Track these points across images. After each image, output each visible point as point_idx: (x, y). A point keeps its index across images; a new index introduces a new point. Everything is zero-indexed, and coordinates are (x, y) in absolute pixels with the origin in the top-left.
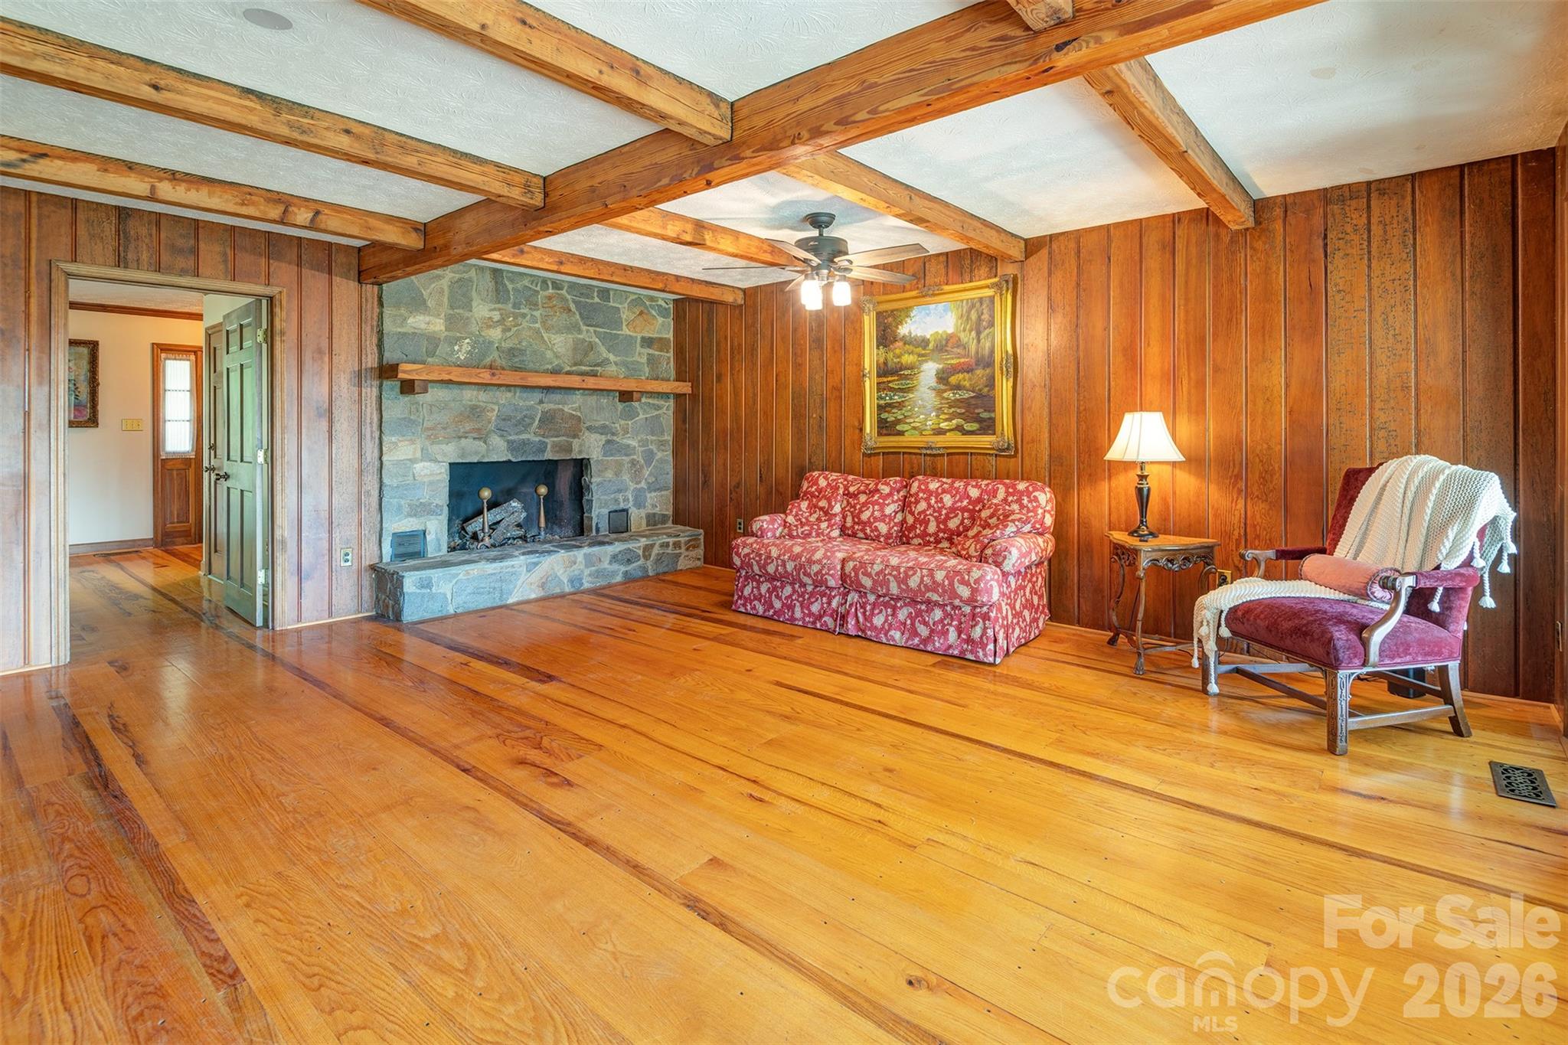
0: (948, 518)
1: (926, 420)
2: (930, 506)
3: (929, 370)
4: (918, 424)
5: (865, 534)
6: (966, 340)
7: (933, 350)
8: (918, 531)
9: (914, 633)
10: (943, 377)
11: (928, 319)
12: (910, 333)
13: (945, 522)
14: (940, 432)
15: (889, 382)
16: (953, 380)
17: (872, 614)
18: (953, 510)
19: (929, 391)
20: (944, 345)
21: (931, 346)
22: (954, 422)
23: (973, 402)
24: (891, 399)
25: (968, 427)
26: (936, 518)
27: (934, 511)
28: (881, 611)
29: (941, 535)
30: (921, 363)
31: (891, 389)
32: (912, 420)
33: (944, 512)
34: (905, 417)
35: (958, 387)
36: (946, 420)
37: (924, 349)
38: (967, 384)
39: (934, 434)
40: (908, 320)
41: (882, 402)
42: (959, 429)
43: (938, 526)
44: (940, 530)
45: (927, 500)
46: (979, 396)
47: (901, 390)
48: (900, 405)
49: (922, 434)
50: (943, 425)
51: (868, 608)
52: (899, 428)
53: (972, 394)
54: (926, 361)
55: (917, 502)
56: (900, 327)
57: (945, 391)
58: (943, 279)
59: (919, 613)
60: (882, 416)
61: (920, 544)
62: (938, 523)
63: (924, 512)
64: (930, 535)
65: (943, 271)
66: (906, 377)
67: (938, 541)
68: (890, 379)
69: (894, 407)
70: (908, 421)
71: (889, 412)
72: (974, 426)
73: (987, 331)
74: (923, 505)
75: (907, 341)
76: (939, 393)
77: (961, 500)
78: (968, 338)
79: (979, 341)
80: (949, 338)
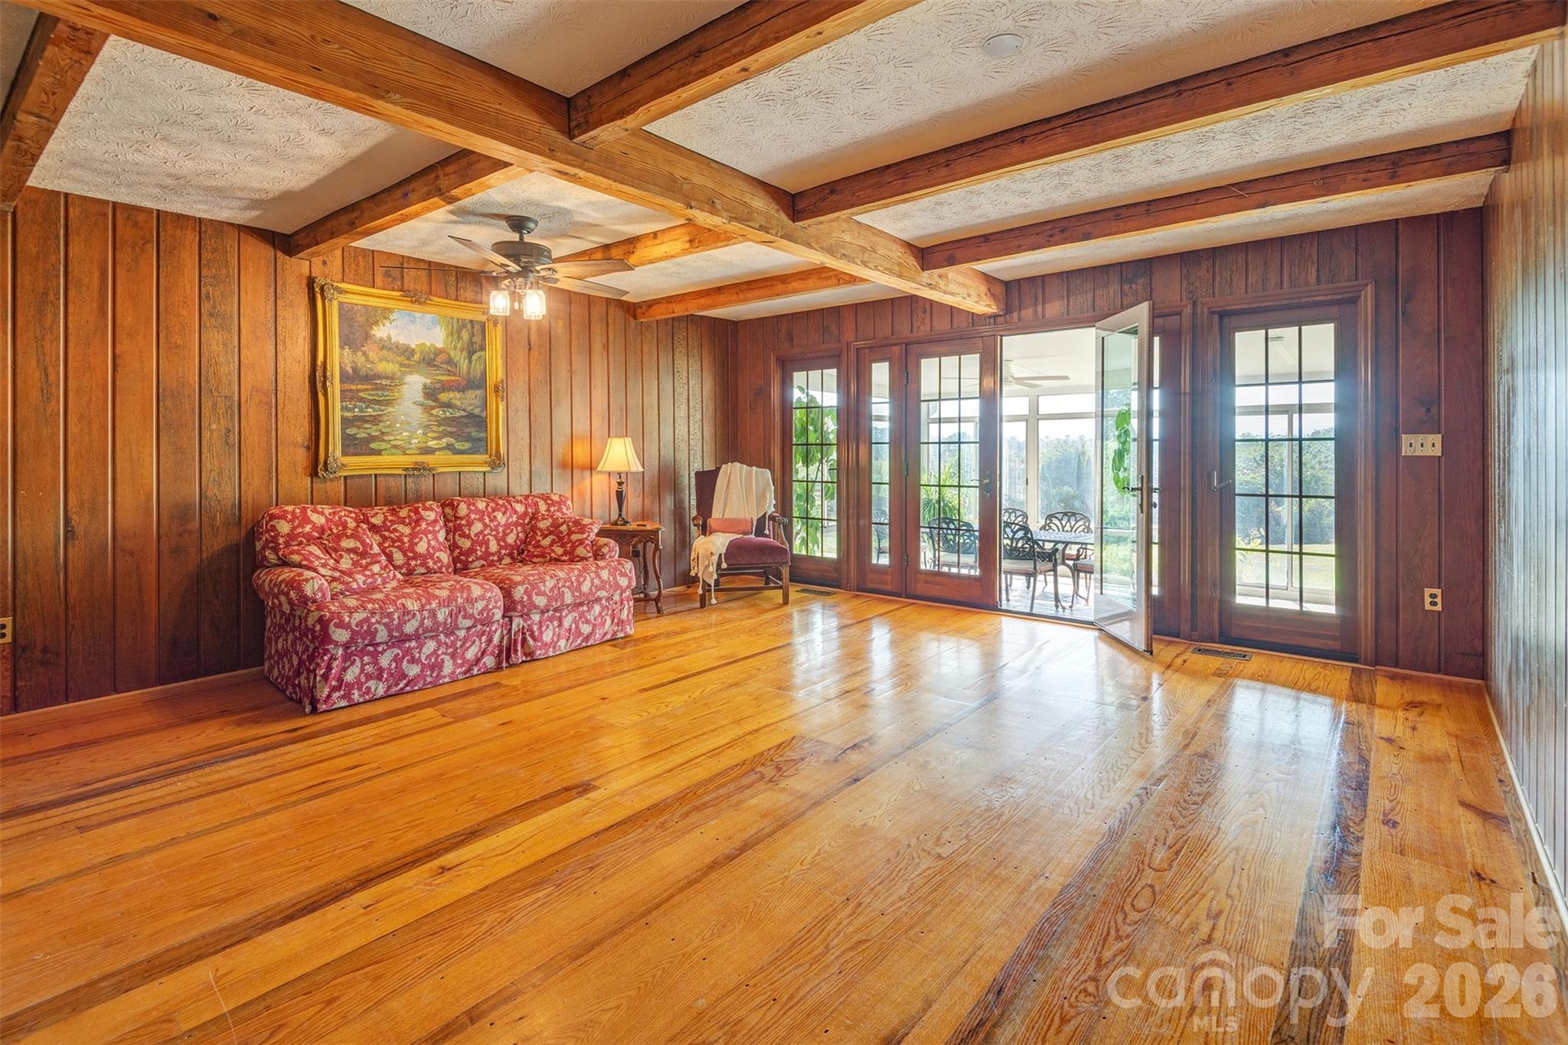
0: (505, 534)
1: (411, 437)
2: (486, 526)
3: (415, 384)
4: (399, 443)
5: (428, 568)
6: (457, 358)
7: (419, 362)
8: (479, 553)
9: (579, 633)
10: (430, 393)
11: (412, 327)
12: (390, 338)
13: (503, 539)
14: (430, 451)
15: (359, 391)
16: (444, 397)
17: (541, 632)
18: (507, 526)
19: (415, 407)
20: (431, 360)
21: (416, 357)
22: (444, 440)
23: (465, 421)
24: (361, 410)
25: (459, 446)
26: (495, 536)
27: (492, 530)
28: (548, 626)
29: (503, 552)
30: (405, 374)
31: (362, 400)
32: (392, 438)
33: (501, 529)
34: (383, 433)
35: (449, 405)
36: (434, 438)
37: (408, 359)
38: (458, 403)
39: (421, 454)
40: (387, 323)
41: (348, 414)
42: (449, 447)
43: (499, 544)
44: (501, 547)
45: (481, 520)
46: (470, 416)
47: (378, 402)
48: (375, 420)
49: (405, 454)
50: (432, 444)
51: (535, 628)
52: (373, 446)
53: (464, 414)
54: (411, 373)
55: (470, 524)
56: (375, 328)
57: (433, 408)
58: (425, 288)
59: (582, 615)
60: (348, 431)
61: (483, 566)
62: (498, 541)
63: (481, 532)
64: (493, 554)
65: (425, 280)
66: (383, 388)
67: (500, 559)
68: (360, 387)
69: (367, 422)
70: (386, 438)
71: (359, 428)
72: (467, 445)
73: (478, 354)
74: (477, 527)
75: (385, 346)
76: (427, 409)
77: (511, 517)
78: (460, 357)
79: (470, 362)
80: (438, 352)
